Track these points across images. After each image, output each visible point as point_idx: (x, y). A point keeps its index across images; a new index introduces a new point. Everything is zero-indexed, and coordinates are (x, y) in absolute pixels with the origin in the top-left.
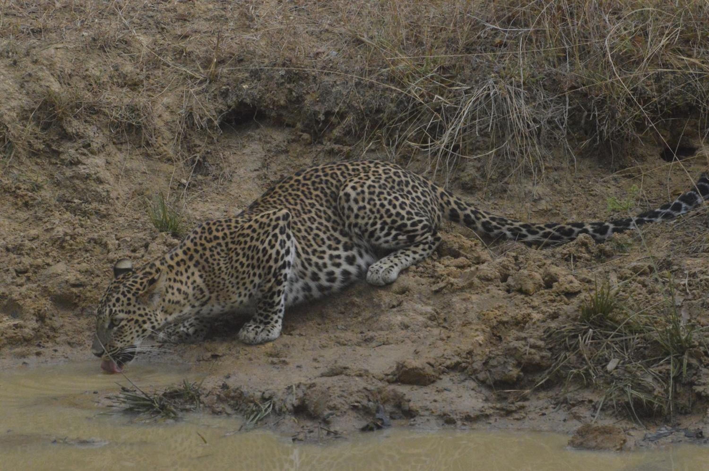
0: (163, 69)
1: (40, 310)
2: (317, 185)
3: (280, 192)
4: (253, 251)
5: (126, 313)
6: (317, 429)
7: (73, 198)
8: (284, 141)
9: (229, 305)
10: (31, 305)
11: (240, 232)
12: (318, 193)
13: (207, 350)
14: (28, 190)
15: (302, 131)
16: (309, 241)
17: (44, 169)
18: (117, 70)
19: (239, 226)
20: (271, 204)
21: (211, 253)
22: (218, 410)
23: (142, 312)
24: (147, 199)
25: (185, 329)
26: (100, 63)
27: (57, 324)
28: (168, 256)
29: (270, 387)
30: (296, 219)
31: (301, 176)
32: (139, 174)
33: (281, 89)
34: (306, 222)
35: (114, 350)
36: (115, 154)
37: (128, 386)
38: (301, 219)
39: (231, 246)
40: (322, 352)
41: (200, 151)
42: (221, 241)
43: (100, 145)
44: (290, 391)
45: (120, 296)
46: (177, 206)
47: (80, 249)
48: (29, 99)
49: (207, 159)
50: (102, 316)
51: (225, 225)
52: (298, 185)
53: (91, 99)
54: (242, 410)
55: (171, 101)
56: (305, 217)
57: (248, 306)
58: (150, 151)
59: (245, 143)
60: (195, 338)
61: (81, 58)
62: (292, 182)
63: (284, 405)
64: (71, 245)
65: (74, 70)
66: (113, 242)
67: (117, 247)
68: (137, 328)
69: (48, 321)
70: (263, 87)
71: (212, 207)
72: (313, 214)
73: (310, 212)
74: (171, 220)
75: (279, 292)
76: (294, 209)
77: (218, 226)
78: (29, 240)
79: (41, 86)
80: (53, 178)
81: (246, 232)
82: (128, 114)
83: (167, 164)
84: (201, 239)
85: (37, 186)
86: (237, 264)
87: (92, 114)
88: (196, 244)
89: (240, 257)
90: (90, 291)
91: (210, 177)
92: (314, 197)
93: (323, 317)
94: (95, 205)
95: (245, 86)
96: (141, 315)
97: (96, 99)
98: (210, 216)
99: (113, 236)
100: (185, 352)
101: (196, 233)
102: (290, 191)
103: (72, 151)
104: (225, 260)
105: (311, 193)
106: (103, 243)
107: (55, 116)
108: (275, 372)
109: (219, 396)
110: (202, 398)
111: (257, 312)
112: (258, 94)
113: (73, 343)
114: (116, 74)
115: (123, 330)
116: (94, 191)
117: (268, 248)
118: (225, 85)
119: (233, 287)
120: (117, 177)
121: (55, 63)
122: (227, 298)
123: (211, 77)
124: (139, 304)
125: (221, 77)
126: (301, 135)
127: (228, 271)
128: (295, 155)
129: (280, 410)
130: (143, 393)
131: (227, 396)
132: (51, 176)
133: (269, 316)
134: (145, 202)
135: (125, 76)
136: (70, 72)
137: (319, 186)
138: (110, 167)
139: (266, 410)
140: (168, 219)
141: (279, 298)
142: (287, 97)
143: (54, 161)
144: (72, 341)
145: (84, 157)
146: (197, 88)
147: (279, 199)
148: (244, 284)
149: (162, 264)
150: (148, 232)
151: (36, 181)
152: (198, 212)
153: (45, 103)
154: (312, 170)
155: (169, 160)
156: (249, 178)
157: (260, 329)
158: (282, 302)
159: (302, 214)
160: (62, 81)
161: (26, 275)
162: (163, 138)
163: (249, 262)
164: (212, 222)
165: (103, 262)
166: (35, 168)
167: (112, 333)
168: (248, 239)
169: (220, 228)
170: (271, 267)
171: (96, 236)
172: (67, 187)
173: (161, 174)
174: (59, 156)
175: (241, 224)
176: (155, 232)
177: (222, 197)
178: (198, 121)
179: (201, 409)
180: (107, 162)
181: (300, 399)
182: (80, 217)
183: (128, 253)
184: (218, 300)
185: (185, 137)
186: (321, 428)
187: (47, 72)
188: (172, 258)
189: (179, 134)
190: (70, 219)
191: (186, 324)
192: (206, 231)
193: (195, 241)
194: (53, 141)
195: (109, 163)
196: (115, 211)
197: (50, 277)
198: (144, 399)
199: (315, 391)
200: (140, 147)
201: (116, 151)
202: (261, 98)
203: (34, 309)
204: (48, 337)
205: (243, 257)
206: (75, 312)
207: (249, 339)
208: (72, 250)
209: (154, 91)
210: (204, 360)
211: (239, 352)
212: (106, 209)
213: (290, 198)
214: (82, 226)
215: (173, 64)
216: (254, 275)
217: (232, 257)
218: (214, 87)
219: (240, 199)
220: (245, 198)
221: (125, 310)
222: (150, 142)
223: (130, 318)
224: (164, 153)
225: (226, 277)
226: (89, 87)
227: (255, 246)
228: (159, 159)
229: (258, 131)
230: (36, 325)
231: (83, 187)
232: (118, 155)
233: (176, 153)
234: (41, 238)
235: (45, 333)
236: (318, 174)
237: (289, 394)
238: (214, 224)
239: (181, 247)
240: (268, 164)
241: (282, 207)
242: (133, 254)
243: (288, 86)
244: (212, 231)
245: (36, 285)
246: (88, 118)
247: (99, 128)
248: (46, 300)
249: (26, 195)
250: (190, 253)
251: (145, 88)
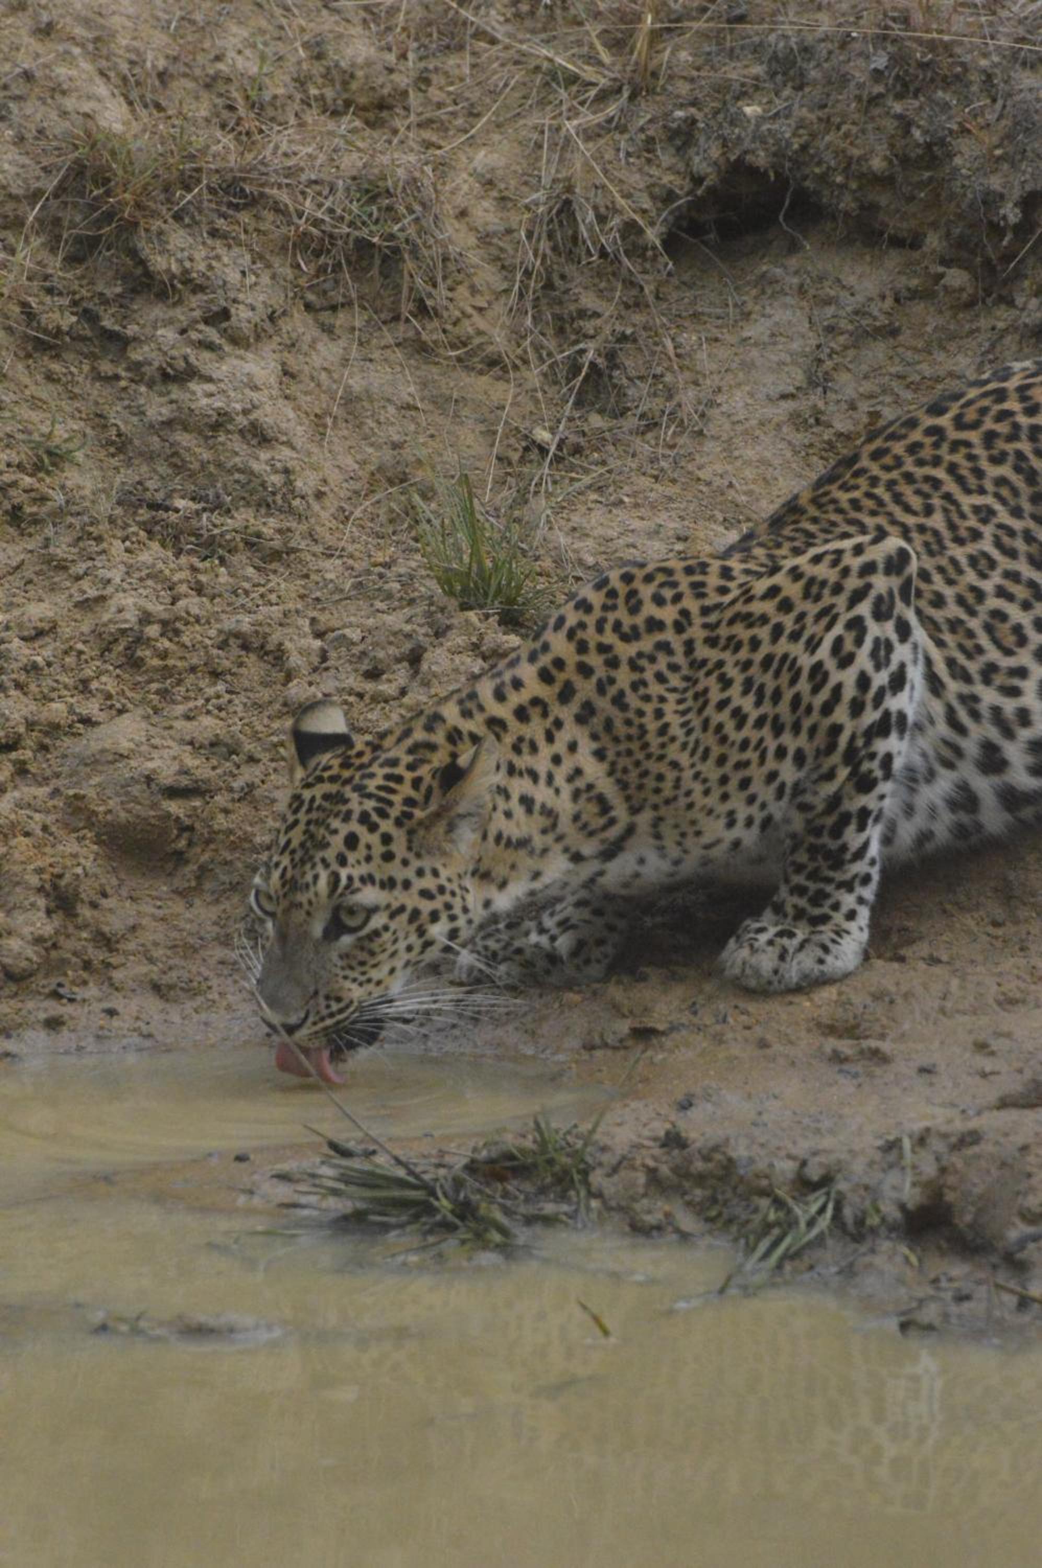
0: (474, 54)
1: (60, 876)
2: (1001, 445)
3: (875, 469)
4: (777, 674)
5: (383, 886)
6: (983, 1288)
7: (169, 496)
8: (883, 297)
9: (696, 853)
10: (29, 860)
11: (739, 607)
12: (1005, 470)
13: (616, 1009)
14: (20, 467)
15: (945, 262)
16: (970, 634)
17: (74, 397)
18: (319, 57)
19: (732, 585)
20: (840, 511)
21: (636, 676)
22: (650, 1219)
23: (428, 883)
24: (417, 498)
25: (544, 940)
26: (262, 32)
27: (114, 924)
28: (485, 689)
29: (827, 1142)
30: (929, 564)
31: (949, 415)
32: (391, 410)
33: (872, 119)
34: (960, 572)
35: (341, 1011)
36: (313, 345)
37: (349, 1138)
38: (944, 562)
39: (702, 651)
40: (1009, 1021)
41: (598, 330)
42: (669, 635)
43: (262, 312)
44: (892, 1157)
45: (355, 826)
46: (517, 520)
47: (193, 669)
48: (26, 160)
49: (621, 357)
50: (302, 898)
51: (684, 583)
52: (936, 445)
53: (232, 158)
54: (730, 1221)
55: (502, 162)
56: (959, 553)
57: (760, 860)
58: (430, 333)
59: (750, 306)
60: (578, 968)
61: (199, 17)
62: (916, 436)
63: (874, 1202)
64: (164, 655)
65: (176, 59)
66: (304, 643)
67: (316, 660)
68: (413, 939)
69: (85, 912)
70: (811, 110)
71: (636, 524)
72: (986, 545)
73: (976, 535)
74: (496, 568)
75: (864, 815)
76: (922, 529)
77: (662, 585)
78: (23, 639)
79: (64, 114)
80: (105, 427)
81: (757, 608)
82: (354, 207)
83: (484, 378)
84: (600, 628)
85: (50, 453)
86: (724, 717)
87: (236, 207)
88: (582, 647)
89: (735, 691)
90: (226, 811)
91: (631, 422)
92: (989, 486)
93: (1010, 898)
94: (243, 517)
95: (751, 110)
96: (426, 894)
97: (249, 157)
98: (630, 554)
99: (305, 624)
100: (543, 1018)
101: (585, 606)
102: (909, 466)
103: (168, 335)
104: (680, 702)
105: (979, 473)
106: (270, 647)
107: (109, 216)
108: (847, 1086)
109: (652, 1173)
110: (597, 1178)
111: (787, 881)
112: (794, 135)
113: (171, 987)
114: (317, 69)
115: (375, 946)
116: (240, 471)
117: (830, 665)
118: (682, 106)
119: (707, 792)
120: (319, 422)
121: (113, 35)
122: (690, 830)
123: (638, 79)
124: (418, 856)
125: (671, 78)
126: (942, 276)
127: (692, 738)
128: (920, 344)
129: (860, 1222)
130: (398, 1161)
131: (682, 1172)
132: (100, 420)
133: (827, 896)
134: (409, 510)
135: (348, 77)
136: (161, 64)
137: (1010, 447)
138: (294, 389)
139: (811, 1223)
140: (488, 564)
141: (863, 837)
142: (892, 146)
143: (106, 367)
144: (166, 980)
145: (207, 355)
146: (590, 118)
147: (869, 495)
148: (745, 784)
149: (466, 714)
150: (420, 609)
151: (49, 436)
152: (590, 543)
153: (79, 170)
154: (985, 395)
155: (493, 362)
156: (762, 424)
157: (796, 942)
158: (874, 849)
159: (948, 543)
160: (134, 95)
161: (13, 755)
162: (474, 290)
163: (762, 710)
164: (640, 574)
165: (270, 711)
166: (45, 392)
167: (334, 956)
168: (763, 633)
169: (668, 593)
170: (836, 730)
171: (245, 622)
172: (150, 457)
173: (465, 412)
174: (124, 350)
175: (742, 579)
176: (442, 610)
177: (672, 490)
178: (590, 229)
179: (594, 1216)
180: (286, 373)
181: (928, 1184)
182: (195, 561)
183: (353, 681)
184: (658, 836)
185: (549, 285)
186: (997, 1286)
187: (86, 65)
188: (500, 696)
189: (528, 274)
190: (160, 565)
191: (549, 922)
192: (621, 601)
193: (580, 634)
194: (105, 301)
195: (293, 376)
196: (311, 536)
197: (93, 762)
198: (401, 1183)
199: (978, 1157)
200: (396, 318)
201: (316, 332)
202: (804, 148)
203: (40, 871)
204: (87, 965)
205: (745, 692)
206: (177, 882)
207: (757, 973)
208: (166, 672)
209: (443, 128)
210: (606, 1045)
211: (724, 1021)
212: (280, 531)
213: (907, 490)
214: (199, 590)
215: (510, 35)
216: (781, 753)
217: (706, 691)
218: (646, 112)
219: (731, 495)
220: (749, 493)
221: (378, 877)
222: (429, 303)
223: (395, 905)
224: (477, 341)
225: (684, 759)
226: (225, 114)
227: (785, 657)
228: (459, 359)
229: (793, 262)
230: (46, 927)
231: (206, 455)
232: (320, 346)
233: (518, 336)
234: (66, 631)
235: (75, 954)
236: (1006, 406)
237: (891, 1166)
238: (649, 579)
239: (533, 658)
240: (827, 377)
241: (881, 520)
242: (370, 687)
243: (898, 108)
244: (640, 603)
245: (46, 790)
246: (221, 223)
247: (258, 257)
248: (80, 839)
249: (14, 484)
250: (561, 677)
251: (413, 118)
